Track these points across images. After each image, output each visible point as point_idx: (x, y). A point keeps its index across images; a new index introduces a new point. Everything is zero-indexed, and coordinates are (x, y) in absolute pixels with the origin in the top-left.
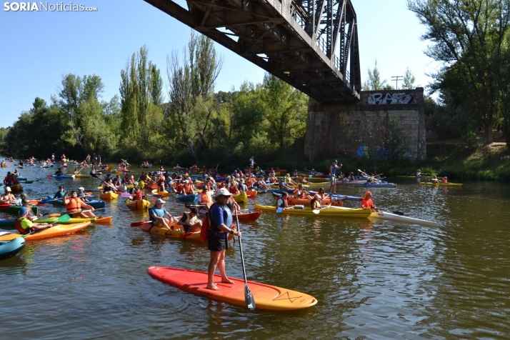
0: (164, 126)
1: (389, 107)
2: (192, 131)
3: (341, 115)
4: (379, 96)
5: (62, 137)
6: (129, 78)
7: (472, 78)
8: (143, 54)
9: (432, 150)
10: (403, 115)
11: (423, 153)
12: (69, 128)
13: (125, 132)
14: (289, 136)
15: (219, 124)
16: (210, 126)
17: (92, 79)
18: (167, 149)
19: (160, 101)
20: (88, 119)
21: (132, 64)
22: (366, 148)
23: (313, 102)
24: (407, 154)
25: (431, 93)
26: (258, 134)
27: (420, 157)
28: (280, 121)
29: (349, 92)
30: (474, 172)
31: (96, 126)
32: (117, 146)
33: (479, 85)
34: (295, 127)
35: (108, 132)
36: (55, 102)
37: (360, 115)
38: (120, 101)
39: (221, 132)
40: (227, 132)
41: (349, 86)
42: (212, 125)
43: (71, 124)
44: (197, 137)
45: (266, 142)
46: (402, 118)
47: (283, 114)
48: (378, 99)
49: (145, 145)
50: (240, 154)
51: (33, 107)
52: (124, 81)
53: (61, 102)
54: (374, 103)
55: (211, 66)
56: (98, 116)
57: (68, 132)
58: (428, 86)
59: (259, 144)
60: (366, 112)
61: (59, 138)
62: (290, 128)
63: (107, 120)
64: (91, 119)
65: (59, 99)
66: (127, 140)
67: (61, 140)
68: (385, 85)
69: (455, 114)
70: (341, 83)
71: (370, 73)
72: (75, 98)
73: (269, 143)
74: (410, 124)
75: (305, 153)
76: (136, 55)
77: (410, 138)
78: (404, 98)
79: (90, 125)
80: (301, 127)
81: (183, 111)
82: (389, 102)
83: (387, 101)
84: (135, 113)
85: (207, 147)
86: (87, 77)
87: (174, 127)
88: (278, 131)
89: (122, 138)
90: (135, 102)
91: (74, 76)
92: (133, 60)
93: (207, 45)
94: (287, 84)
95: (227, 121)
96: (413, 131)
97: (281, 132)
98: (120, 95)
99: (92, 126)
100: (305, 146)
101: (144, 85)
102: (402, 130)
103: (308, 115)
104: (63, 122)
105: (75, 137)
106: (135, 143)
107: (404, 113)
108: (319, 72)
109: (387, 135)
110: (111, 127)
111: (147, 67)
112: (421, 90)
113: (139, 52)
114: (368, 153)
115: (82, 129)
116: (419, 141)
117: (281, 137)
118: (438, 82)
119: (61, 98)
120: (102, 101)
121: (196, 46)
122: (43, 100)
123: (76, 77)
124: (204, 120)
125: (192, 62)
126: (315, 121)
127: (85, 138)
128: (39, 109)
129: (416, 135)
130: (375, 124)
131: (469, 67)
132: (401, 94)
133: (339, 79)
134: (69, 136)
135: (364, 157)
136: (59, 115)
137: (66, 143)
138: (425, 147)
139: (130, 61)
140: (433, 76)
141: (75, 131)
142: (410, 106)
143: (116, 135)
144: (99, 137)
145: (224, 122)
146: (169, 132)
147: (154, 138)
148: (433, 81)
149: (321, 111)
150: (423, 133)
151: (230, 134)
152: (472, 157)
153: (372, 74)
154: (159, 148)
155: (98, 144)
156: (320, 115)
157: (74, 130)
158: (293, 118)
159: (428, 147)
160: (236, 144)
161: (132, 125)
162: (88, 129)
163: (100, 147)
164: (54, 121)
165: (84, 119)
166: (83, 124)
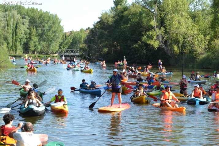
5: (144, 38)
12: (152, 28)
13: (215, 32)
20: (173, 18)
32: (205, 49)
35: (196, 32)
43: (154, 23)
56: (184, 13)
57: (150, 33)
61: (140, 39)
63: (194, 17)
64: (176, 18)
66: (218, 42)
67: (142, 42)
79: (175, 24)
89: (211, 39)
99: (177, 25)
104: (145, 21)
110: (200, 26)
115: (166, 29)
127: (169, 40)
128: (119, 7)
134: (150, 37)
136: (141, 14)
137: (147, 45)
141: (158, 32)
143: (205, 36)
144: (184, 38)
155: (184, 46)
157: (157, 30)
162: (173, 29)
163: (186, 51)
164: (136, 20)
165: (168, 17)
166: (167, 23)
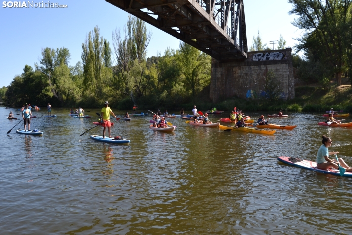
0: (112, 81)
1: (267, 62)
2: (131, 84)
3: (234, 69)
4: (260, 55)
5: (43, 91)
6: (88, 49)
7: (326, 40)
8: (96, 32)
9: (299, 92)
10: (278, 68)
11: (292, 94)
12: (48, 85)
13: (86, 87)
14: (199, 85)
15: (150, 79)
16: (143, 80)
17: (63, 51)
18: (115, 97)
19: (110, 65)
20: (60, 79)
21: (89, 39)
22: (252, 92)
23: (215, 61)
24: (281, 95)
25: (297, 52)
26: (177, 84)
27: (291, 97)
28: (191, 75)
29: (239, 53)
30: (328, 106)
31: (66, 83)
32: (81, 96)
33: (331, 45)
34: (203, 79)
35: (75, 87)
36: (37, 68)
37: (247, 69)
38: (82, 65)
39: (152, 84)
40: (156, 84)
41: (239, 48)
42: (145, 79)
43: (49, 82)
44: (135, 88)
45: (183, 90)
46: (277, 70)
47: (194, 70)
48: (260, 57)
49: (100, 95)
50: (165, 99)
51: (23, 72)
52: (84, 51)
53: (42, 67)
54: (257, 60)
55: (144, 39)
56: (67, 76)
57: (47, 88)
58: (295, 47)
59: (178, 92)
60: (252, 66)
61: (41, 92)
62: (199, 80)
63: (74, 79)
64: (62, 78)
65: (40, 65)
66: (88, 92)
67: (43, 94)
68: (265, 48)
69: (315, 66)
70: (233, 47)
71: (254, 40)
72: (51, 64)
73: (185, 90)
74: (283, 74)
75: (210, 96)
76: (91, 33)
77: (283, 83)
78: (278, 56)
80: (207, 79)
81: (125, 70)
82: (267, 59)
83: (266, 58)
84: (93, 73)
85: (142, 95)
86: (59, 49)
87: (119, 81)
88: (191, 82)
89: (84, 91)
90: (92, 65)
91: (50, 49)
92: (90, 36)
93: (141, 24)
94: (195, 49)
95: (156, 76)
96: (285, 79)
97: (193, 83)
98: (82, 61)
99: (63, 83)
100: (210, 92)
101: (98, 53)
102: (277, 78)
103: (211, 70)
104: (43, 81)
105: (52, 91)
106: (93, 94)
107: (279, 66)
108: (217, 39)
109: (267, 82)
110: (77, 83)
111: (99, 41)
112: (290, 50)
113: (94, 30)
114: (254, 95)
115: (57, 86)
116: (289, 86)
117: (193, 87)
118: (302, 44)
119: (42, 65)
120: (70, 66)
121: (132, 25)
122: (30, 67)
123: (52, 50)
124: (140, 76)
125: (130, 36)
126: (216, 74)
127: (60, 92)
128: (27, 72)
129: (287, 81)
130: (258, 75)
131: (324, 32)
132: (276, 53)
133: (231, 43)
134: (48, 91)
135: (251, 98)
136: (41, 76)
137: (47, 96)
138: (294, 90)
139: (88, 37)
140: (298, 40)
141: (53, 87)
142: (282, 61)
143: (80, 89)
144: (68, 90)
145: (153, 77)
146: (116, 85)
147: (106, 90)
148: (298, 43)
149: (220, 67)
150: (292, 80)
151: (158, 86)
152: (327, 96)
153: (256, 40)
154: (110, 97)
155: (68, 95)
156: (219, 69)
157: (51, 86)
158: (201, 72)
159: (296, 90)
160: (162, 92)
161: (91, 81)
162: (61, 86)
163: (70, 98)
164: (38, 81)
165: (58, 78)
166: (57, 82)
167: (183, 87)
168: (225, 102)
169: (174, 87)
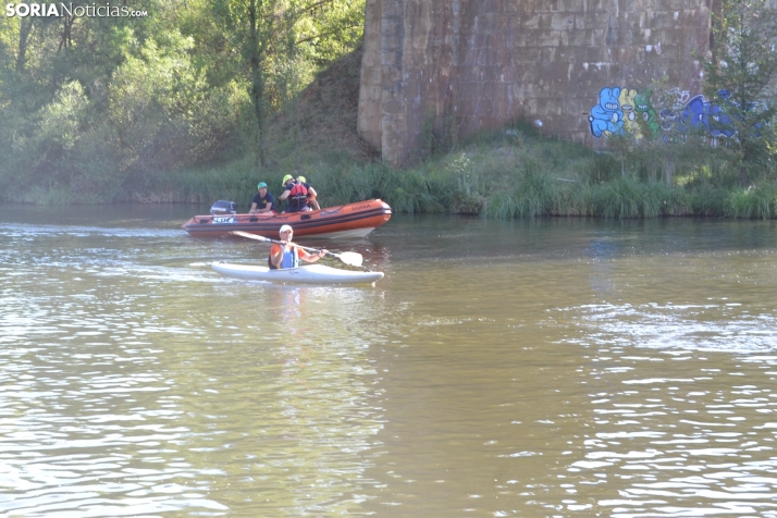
14: (291, 49)
22: (626, 98)
26: (151, 44)
34: (314, 9)
45: (187, 77)
50: (70, 140)
59: (158, 89)
73: (201, 83)
75: (364, 124)
88: (240, 31)
97: (254, 35)
100: (364, 93)
109: (717, 41)
114: (639, 119)
117: (254, 60)
135: (620, 140)
160: (51, 93)
167: (187, 63)
168: (461, 162)
169: (133, 63)
